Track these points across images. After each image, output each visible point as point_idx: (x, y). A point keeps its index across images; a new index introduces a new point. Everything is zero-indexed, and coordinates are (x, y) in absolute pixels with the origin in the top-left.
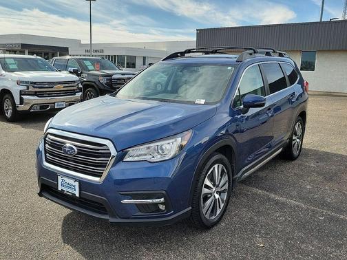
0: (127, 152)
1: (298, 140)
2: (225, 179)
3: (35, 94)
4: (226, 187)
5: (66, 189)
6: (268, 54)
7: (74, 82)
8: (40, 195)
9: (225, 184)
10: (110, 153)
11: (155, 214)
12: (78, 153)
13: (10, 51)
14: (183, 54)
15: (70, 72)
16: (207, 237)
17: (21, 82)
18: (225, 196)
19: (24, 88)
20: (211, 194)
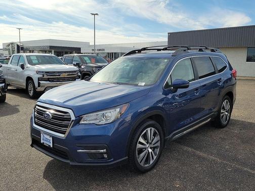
0: (82, 118)
1: (226, 113)
2: (157, 138)
3: (48, 80)
4: (158, 144)
5: (45, 142)
6: (201, 50)
7: (75, 71)
8: (32, 146)
9: (157, 142)
10: (71, 118)
11: (100, 161)
12: (52, 118)
13: (42, 51)
14: (139, 51)
15: (74, 65)
16: (141, 178)
17: (39, 72)
18: (158, 151)
19: (41, 76)
20: (145, 148)
